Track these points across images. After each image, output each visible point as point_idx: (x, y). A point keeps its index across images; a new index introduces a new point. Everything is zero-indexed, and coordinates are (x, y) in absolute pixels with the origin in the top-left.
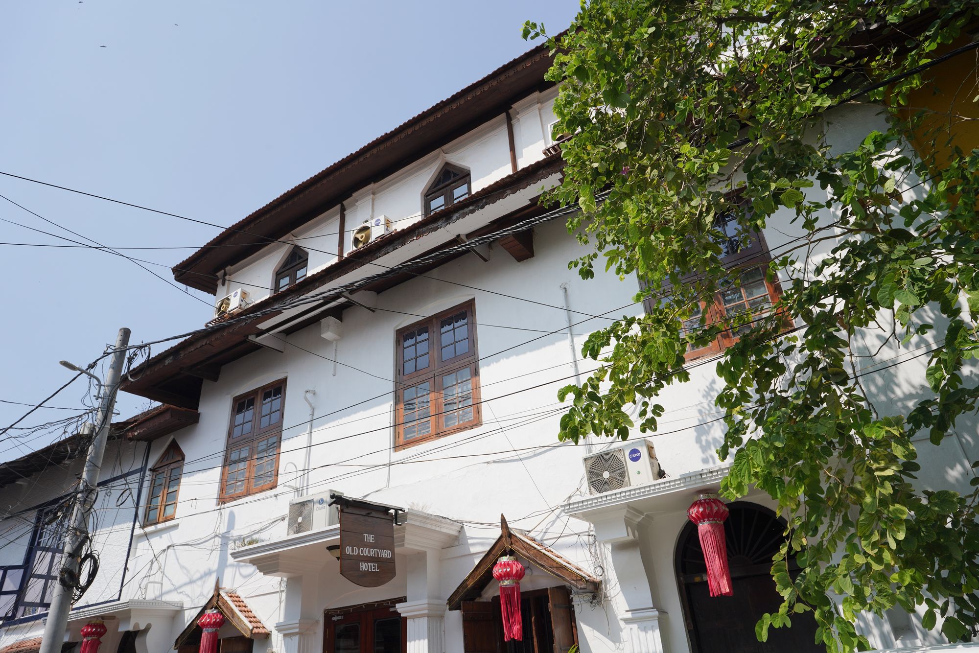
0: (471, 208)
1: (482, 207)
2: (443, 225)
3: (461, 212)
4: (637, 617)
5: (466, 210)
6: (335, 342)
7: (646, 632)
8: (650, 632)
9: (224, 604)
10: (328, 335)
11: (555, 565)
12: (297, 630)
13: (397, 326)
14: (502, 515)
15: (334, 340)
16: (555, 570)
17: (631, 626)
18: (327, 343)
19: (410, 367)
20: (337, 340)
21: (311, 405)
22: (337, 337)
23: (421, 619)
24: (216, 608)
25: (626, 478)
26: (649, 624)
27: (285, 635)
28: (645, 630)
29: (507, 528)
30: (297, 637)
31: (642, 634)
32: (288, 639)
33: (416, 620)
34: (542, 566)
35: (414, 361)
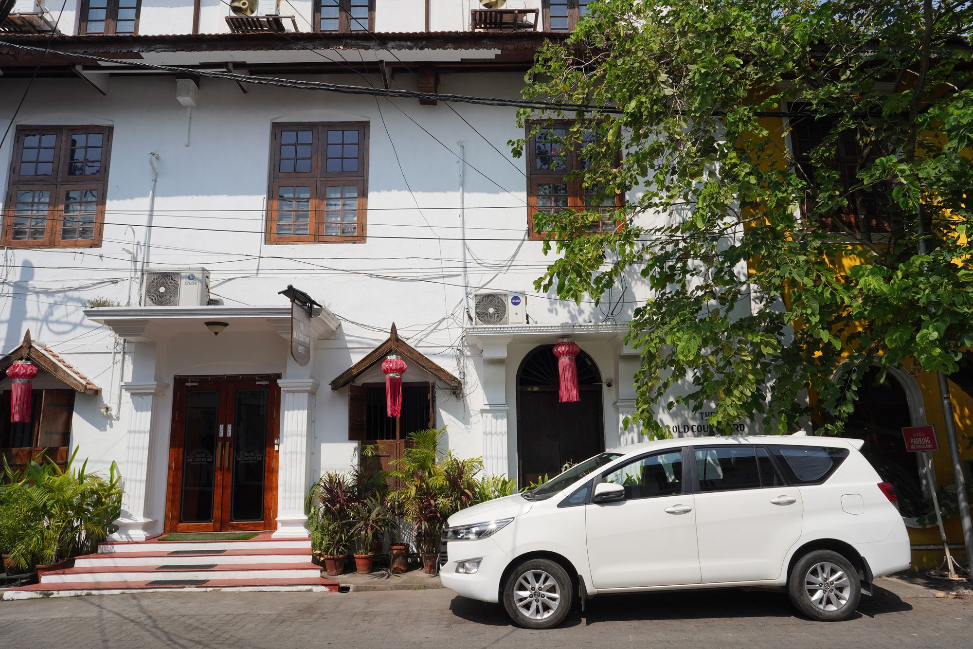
0: (409, 43)
1: (422, 48)
2: (375, 47)
3: (398, 43)
4: (493, 409)
5: (403, 43)
6: (189, 110)
7: (497, 420)
8: (500, 420)
9: (39, 357)
10: (185, 100)
11: (434, 367)
12: (153, 391)
13: (275, 119)
14: (394, 323)
15: (189, 106)
16: (433, 371)
17: (487, 414)
18: (179, 106)
19: (288, 166)
20: (192, 108)
21: (154, 169)
22: (193, 104)
23: (301, 394)
24: (27, 359)
25: (506, 315)
26: (500, 414)
27: (132, 394)
28: (496, 418)
29: (396, 333)
30: (151, 397)
31: (494, 421)
32: (136, 397)
33: (296, 394)
34: (423, 366)
35: (293, 161)
